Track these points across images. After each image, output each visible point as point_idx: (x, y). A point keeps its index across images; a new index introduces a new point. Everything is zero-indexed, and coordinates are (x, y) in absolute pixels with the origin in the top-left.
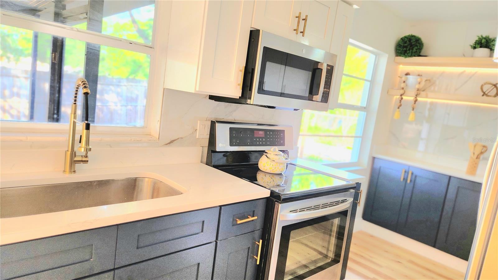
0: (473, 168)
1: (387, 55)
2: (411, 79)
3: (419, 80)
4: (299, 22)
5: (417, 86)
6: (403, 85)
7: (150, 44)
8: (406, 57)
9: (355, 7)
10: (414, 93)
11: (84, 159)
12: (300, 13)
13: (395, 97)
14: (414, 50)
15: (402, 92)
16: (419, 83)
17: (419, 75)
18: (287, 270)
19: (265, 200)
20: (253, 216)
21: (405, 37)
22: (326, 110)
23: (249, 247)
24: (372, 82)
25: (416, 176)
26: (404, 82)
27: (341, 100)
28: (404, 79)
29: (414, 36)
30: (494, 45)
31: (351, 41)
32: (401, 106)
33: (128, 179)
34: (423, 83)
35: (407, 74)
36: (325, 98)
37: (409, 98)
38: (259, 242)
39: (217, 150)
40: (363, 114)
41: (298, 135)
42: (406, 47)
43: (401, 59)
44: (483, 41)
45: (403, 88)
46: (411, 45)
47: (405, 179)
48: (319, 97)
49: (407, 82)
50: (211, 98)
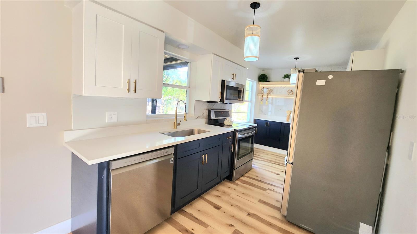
0: (288, 119)
1: (256, 82)
2: (265, 90)
3: (268, 90)
4: (234, 76)
5: (267, 92)
6: (262, 92)
7: (188, 86)
8: (262, 82)
9: (247, 69)
10: (266, 95)
11: (179, 124)
12: (234, 74)
13: (260, 96)
14: (265, 80)
15: (262, 94)
16: (268, 91)
17: (267, 88)
18: (240, 154)
19: (233, 132)
20: (230, 137)
21: (261, 75)
22: (243, 103)
23: (229, 147)
24: (252, 91)
25: (270, 124)
26: (263, 91)
27: (246, 100)
28: (262, 90)
29: (264, 75)
30: (290, 77)
31: (247, 79)
32: (262, 99)
33: (191, 130)
34: (269, 91)
35: (263, 88)
36: (243, 100)
37: (265, 96)
38: (232, 145)
39: (212, 119)
40: (250, 103)
41: (231, 113)
42: (262, 78)
43: (260, 83)
44: (287, 76)
45: (262, 93)
46: (264, 78)
47: (267, 126)
48: (241, 99)
49: (264, 91)
50: (207, 102)
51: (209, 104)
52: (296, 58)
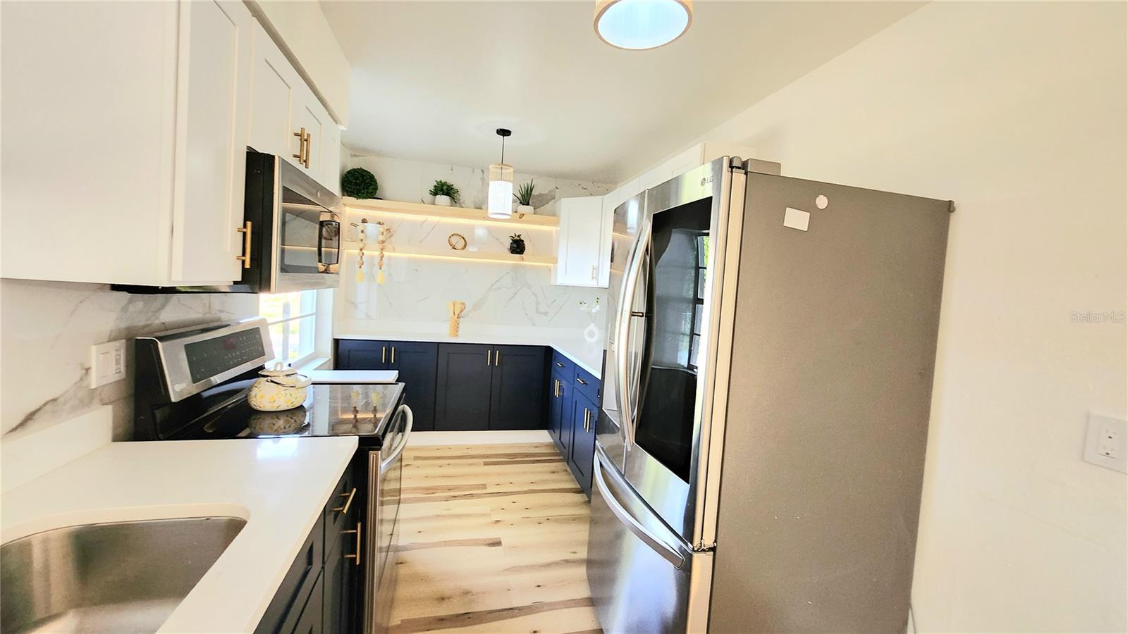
2: (370, 227)
3: (381, 230)
4: (301, 145)
5: (381, 238)
6: (361, 236)
8: (358, 199)
9: (342, 127)
10: (377, 246)
12: (303, 131)
14: (366, 191)
15: (361, 245)
16: (382, 233)
17: (380, 223)
21: (352, 171)
25: (399, 352)
26: (362, 232)
28: (361, 228)
29: (363, 171)
30: (457, 194)
32: (363, 264)
34: (386, 233)
35: (364, 221)
37: (372, 253)
38: (356, 529)
39: (174, 400)
42: (356, 184)
43: (352, 200)
44: (445, 188)
45: (362, 240)
46: (364, 181)
47: (387, 359)
49: (365, 231)
50: (116, 288)
51: (130, 302)
52: (504, 133)
